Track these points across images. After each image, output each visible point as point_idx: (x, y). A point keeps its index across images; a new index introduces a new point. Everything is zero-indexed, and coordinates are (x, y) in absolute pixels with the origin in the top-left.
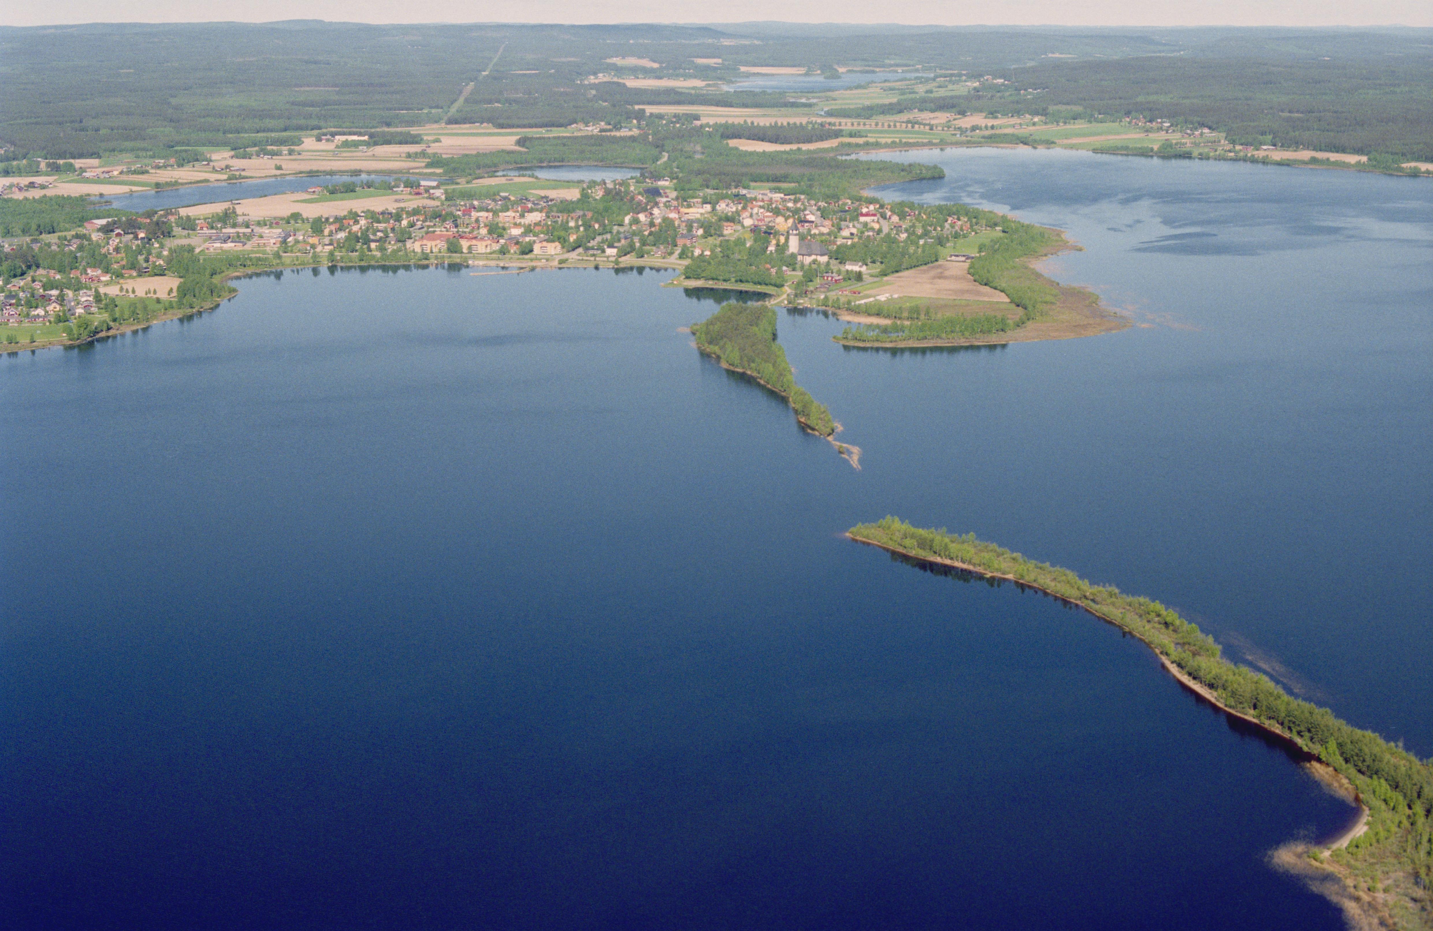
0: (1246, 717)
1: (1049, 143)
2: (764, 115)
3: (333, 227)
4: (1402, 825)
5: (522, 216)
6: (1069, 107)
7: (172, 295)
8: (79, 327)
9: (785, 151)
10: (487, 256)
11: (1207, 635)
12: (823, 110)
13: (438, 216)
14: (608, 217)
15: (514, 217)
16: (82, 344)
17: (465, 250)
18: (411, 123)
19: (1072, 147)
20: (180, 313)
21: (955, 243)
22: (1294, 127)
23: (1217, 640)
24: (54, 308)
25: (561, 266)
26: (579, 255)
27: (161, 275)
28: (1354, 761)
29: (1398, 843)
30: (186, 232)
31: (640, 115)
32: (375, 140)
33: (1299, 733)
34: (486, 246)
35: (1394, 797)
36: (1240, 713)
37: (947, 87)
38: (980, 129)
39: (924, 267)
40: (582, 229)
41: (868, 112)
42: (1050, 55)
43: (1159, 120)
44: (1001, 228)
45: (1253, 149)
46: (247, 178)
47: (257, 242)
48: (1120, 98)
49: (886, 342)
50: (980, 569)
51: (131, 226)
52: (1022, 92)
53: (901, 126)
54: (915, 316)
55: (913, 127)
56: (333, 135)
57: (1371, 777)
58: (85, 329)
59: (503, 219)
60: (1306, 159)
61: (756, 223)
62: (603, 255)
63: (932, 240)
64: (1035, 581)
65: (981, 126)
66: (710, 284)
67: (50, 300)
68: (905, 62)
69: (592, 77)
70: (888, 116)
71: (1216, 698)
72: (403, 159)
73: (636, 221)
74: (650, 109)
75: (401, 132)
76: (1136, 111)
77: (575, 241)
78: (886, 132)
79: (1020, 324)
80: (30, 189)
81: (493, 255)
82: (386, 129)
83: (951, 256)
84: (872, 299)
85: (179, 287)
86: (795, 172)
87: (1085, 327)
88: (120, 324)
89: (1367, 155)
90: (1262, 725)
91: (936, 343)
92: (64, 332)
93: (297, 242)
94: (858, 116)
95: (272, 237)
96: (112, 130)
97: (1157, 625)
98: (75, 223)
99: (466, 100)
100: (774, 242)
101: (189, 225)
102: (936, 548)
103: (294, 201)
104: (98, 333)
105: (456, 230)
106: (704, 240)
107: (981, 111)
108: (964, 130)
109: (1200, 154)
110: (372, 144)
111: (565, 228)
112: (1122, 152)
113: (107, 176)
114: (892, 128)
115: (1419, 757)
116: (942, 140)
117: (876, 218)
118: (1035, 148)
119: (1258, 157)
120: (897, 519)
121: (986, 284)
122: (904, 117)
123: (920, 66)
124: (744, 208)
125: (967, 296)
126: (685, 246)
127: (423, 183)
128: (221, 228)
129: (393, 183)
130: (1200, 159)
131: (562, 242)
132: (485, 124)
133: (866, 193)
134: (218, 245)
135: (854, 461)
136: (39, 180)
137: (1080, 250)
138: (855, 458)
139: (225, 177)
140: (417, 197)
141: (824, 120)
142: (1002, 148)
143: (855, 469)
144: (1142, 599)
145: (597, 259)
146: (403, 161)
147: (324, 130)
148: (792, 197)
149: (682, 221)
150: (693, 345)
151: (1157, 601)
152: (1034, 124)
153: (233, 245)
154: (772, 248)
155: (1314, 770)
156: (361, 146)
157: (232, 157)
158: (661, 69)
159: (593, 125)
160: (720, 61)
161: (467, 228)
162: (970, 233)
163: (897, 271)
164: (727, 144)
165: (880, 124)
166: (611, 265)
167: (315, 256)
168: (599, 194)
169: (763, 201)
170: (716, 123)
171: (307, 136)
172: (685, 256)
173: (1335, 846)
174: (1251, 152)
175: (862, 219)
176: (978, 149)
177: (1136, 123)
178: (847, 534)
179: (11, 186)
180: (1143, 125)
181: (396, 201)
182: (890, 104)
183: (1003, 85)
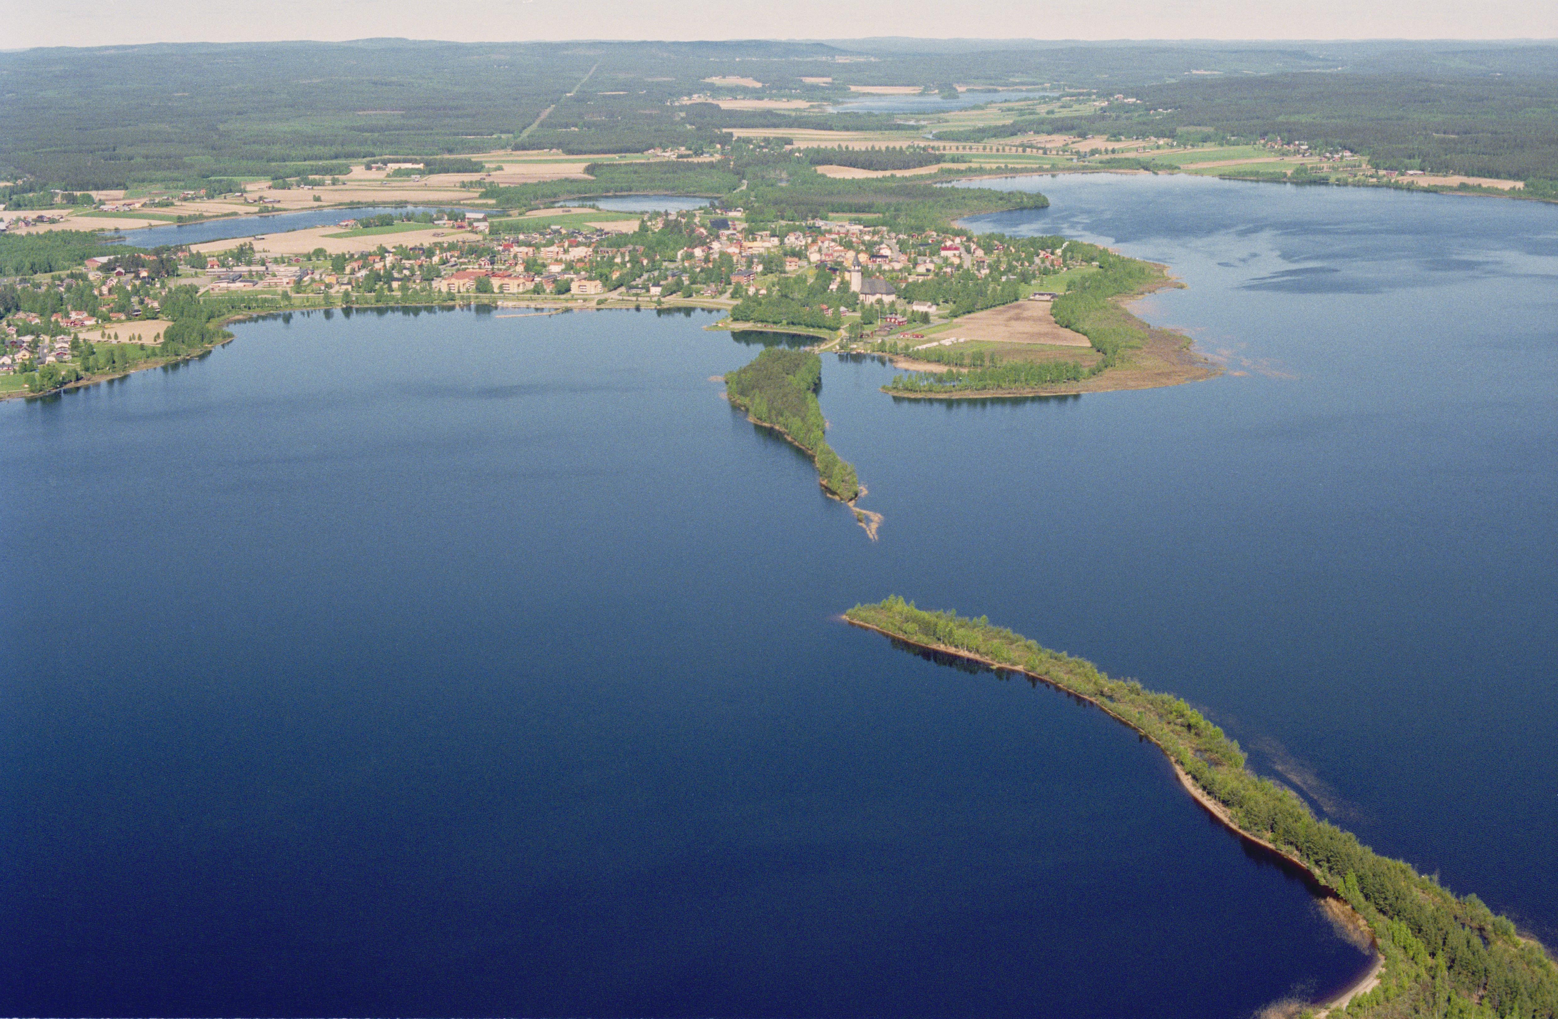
0: (1262, 842)
1: (1172, 168)
2: (866, 139)
3: (355, 265)
4: (1420, 980)
5: (566, 251)
6: (1199, 128)
7: (158, 341)
8: (43, 377)
9: (877, 178)
10: (517, 297)
11: (1232, 741)
12: (931, 133)
13: (475, 251)
14: (660, 252)
15: (558, 253)
16: (46, 396)
17: (496, 290)
18: (478, 149)
19: (1197, 173)
20: (162, 361)
21: (1042, 280)
22: (1446, 150)
23: (1243, 747)
24: (23, 355)
25: (599, 307)
26: (620, 294)
27: (153, 319)
28: (1375, 898)
29: (1410, 1002)
30: (194, 270)
31: (725, 140)
32: (432, 169)
33: (1317, 862)
34: (519, 285)
35: (1414, 943)
36: (1255, 836)
37: (1071, 107)
38: (1100, 152)
39: (1001, 308)
40: (629, 265)
41: (980, 134)
42: (1194, 72)
43: (1297, 143)
44: (1098, 263)
45: (1397, 175)
46: (280, 210)
47: (268, 281)
48: (1258, 118)
49: (940, 392)
50: (987, 659)
51: (133, 264)
52: (1152, 112)
53: (1010, 149)
54: (979, 363)
55: (1024, 151)
56: (385, 163)
57: (1392, 918)
58: (50, 379)
59: (546, 254)
60: (1455, 185)
61: (823, 258)
62: (647, 294)
63: (1015, 277)
64: (1046, 673)
65: (1101, 150)
66: (759, 327)
67: (21, 346)
68: (1031, 80)
69: (686, 98)
70: (1000, 139)
71: (1229, 818)
72: (458, 189)
73: (690, 256)
74: (738, 133)
75: (461, 160)
76: (1273, 133)
77: (618, 279)
78: (992, 157)
79: (1095, 372)
80: (37, 224)
81: (525, 295)
82: (447, 156)
83: (1035, 294)
84: (935, 344)
85: (166, 333)
86: (880, 201)
87: (1168, 375)
88: (93, 374)
89: (1524, 180)
90: (1279, 852)
91: (996, 393)
92: (25, 383)
93: (313, 280)
94: (967, 139)
95: (286, 276)
96: (147, 158)
97: (1178, 728)
98: (75, 261)
99: (542, 125)
100: (838, 279)
101: (199, 262)
102: (940, 634)
103: (323, 236)
104: (66, 383)
105: (490, 267)
106: (763, 277)
107: (1103, 134)
108: (1083, 154)
109: (1338, 180)
110: (427, 172)
111: (611, 264)
112: (1252, 178)
113: (127, 208)
114: (1001, 153)
115: (1455, 894)
116: (1053, 165)
117: (957, 252)
118: (1156, 174)
119: (1403, 183)
120: (901, 599)
121: (1066, 327)
122: (1018, 140)
123: (1049, 85)
124: (814, 242)
125: (1042, 341)
126: (738, 284)
127: (468, 215)
128: (233, 266)
129: (435, 216)
130: (1338, 185)
131: (605, 281)
132: (554, 150)
133: (957, 225)
134: (224, 285)
135: (872, 531)
136: (47, 214)
137: (1182, 287)
138: (874, 526)
139: (256, 209)
140: (460, 230)
141: (927, 144)
142: (1121, 174)
143: (871, 540)
144: (1166, 696)
145: (640, 299)
146: (457, 191)
147: (378, 158)
148: (871, 229)
149: (742, 257)
150: (724, 396)
151: (1182, 699)
152: (1158, 147)
153: (242, 284)
154: (833, 287)
155: (1328, 909)
156: (414, 174)
157: (270, 188)
158: (763, 90)
159: (671, 151)
160: (829, 80)
161: (504, 265)
162: (1061, 269)
163: (969, 312)
164: (816, 171)
165: (988, 148)
166: (653, 306)
167: (327, 297)
168: (658, 225)
169: (838, 233)
170: (808, 147)
171: (357, 164)
172: (738, 296)
173: (1334, 1006)
174: (1395, 177)
175: (944, 253)
176: (1096, 174)
177: (1271, 146)
178: (844, 617)
179: (18, 220)
180: (1280, 147)
181: (434, 235)
182: (1003, 126)
183: (1134, 104)
